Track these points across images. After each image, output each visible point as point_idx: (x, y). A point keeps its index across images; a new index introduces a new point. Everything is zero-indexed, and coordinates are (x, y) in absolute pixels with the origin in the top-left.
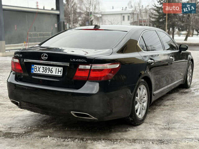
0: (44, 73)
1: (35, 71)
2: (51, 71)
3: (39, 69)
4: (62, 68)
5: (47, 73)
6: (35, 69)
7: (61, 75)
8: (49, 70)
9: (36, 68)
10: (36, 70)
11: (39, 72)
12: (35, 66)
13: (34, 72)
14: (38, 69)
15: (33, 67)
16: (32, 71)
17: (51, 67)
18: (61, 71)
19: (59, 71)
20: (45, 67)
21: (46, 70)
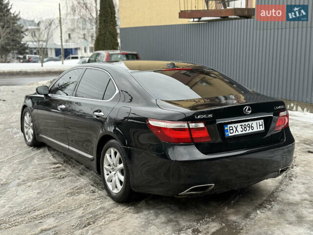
0: (244, 132)
1: (230, 133)
2: (252, 127)
3: (236, 128)
4: (262, 121)
5: (247, 132)
6: (230, 130)
7: (263, 129)
8: (249, 127)
9: (231, 128)
10: (232, 131)
11: (237, 133)
12: (229, 126)
13: (230, 135)
14: (234, 129)
15: (226, 128)
16: (226, 133)
17: (250, 123)
18: (262, 125)
19: (260, 125)
20: (243, 124)
21: (246, 128)
